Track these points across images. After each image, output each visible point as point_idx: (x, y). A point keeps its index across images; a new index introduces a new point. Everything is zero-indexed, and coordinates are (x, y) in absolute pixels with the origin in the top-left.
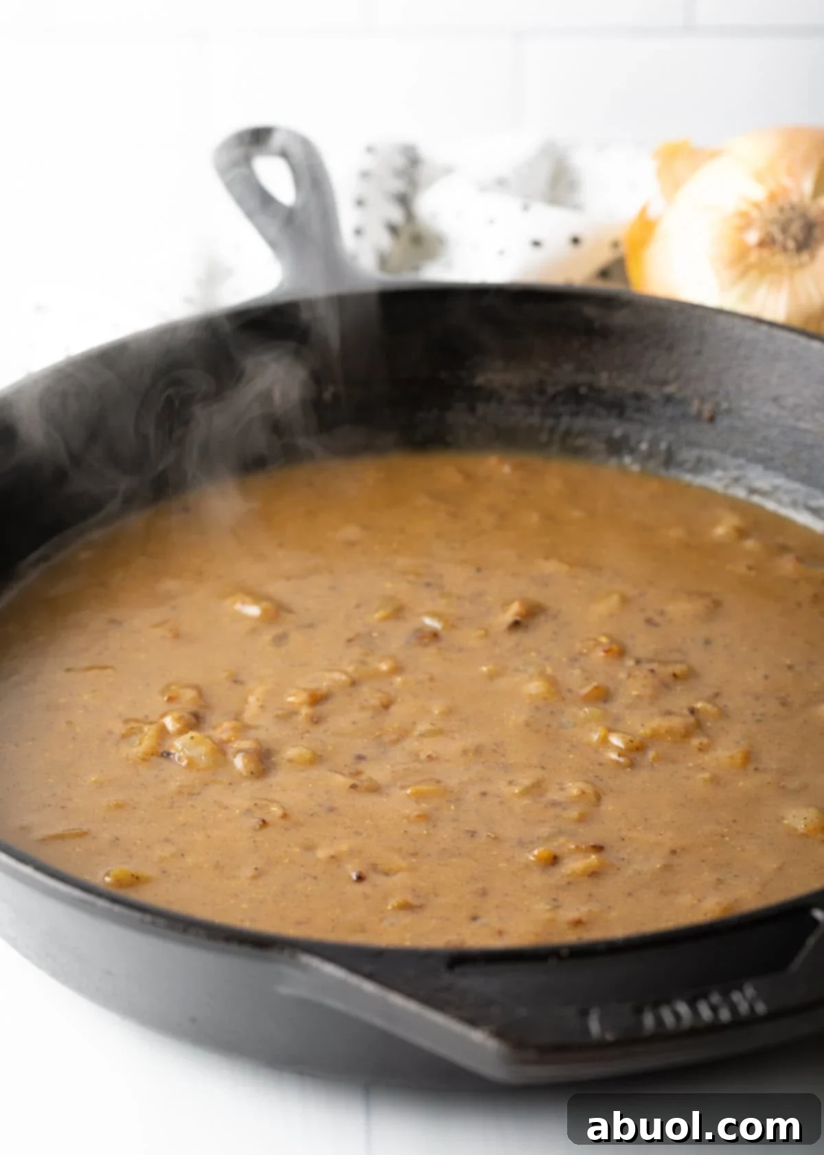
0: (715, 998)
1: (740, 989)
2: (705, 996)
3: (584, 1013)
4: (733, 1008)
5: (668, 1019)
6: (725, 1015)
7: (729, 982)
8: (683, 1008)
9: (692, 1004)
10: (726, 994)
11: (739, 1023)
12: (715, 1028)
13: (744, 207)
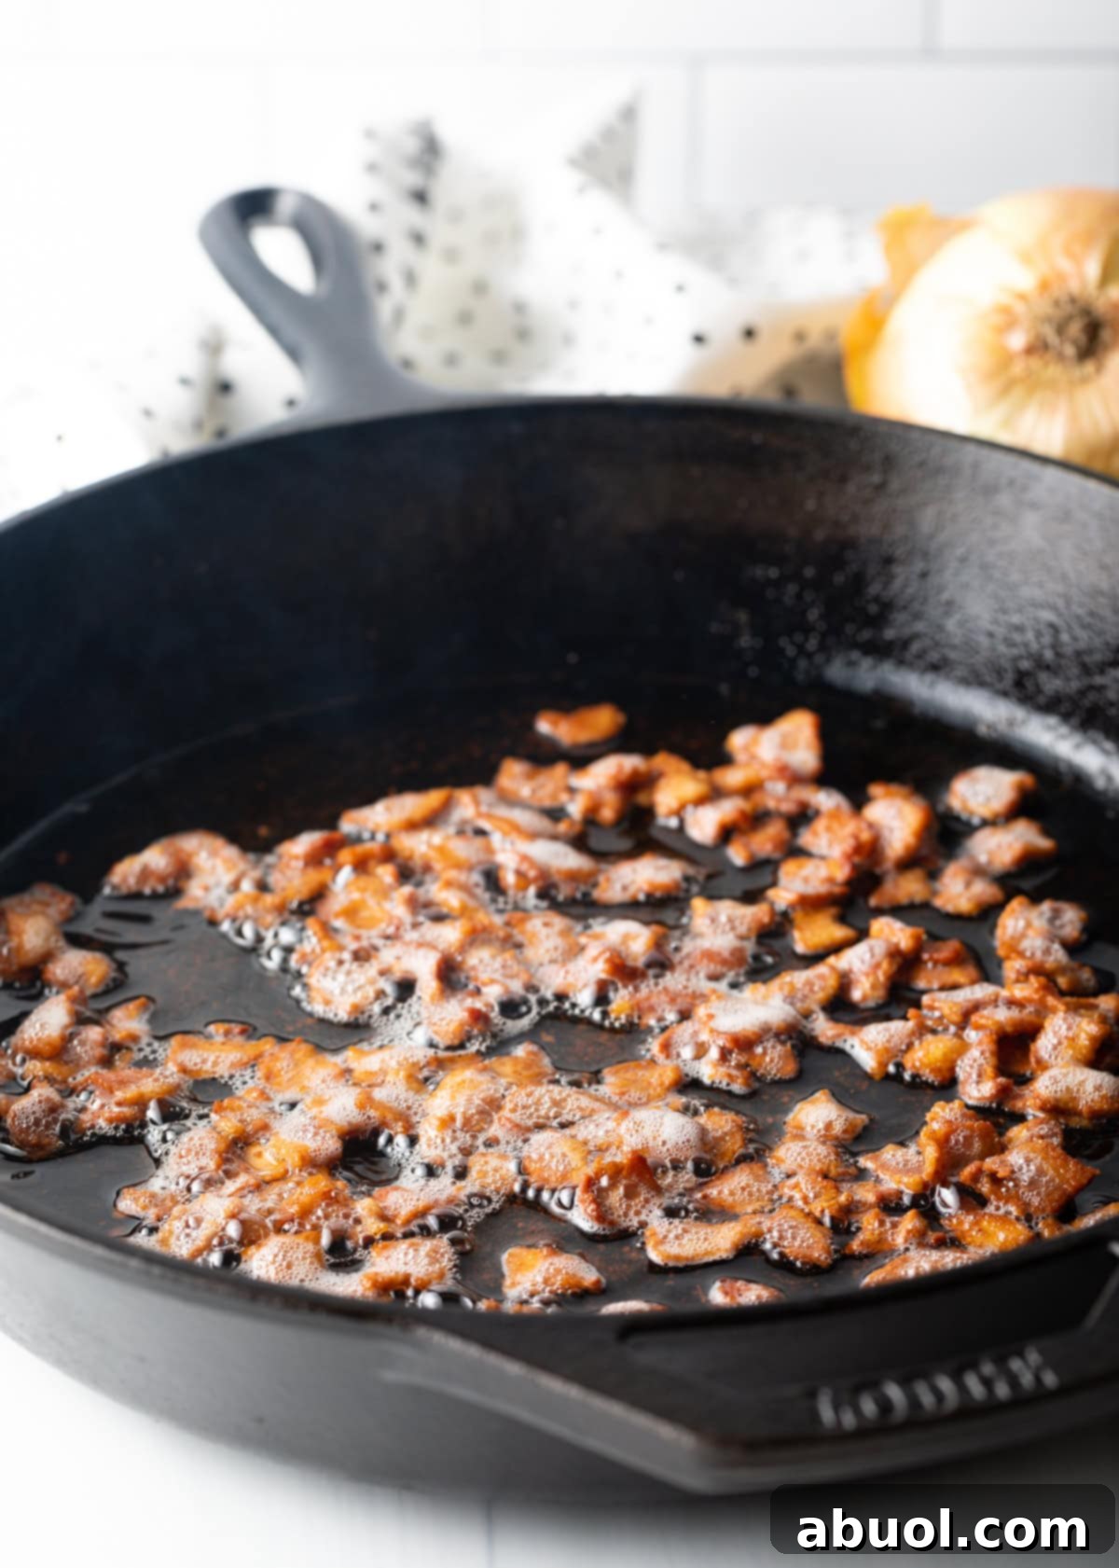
0: (988, 1369)
1: (1021, 1355)
2: (974, 1366)
3: (812, 1395)
4: (1013, 1381)
5: (927, 1399)
6: (1002, 1390)
7: (1005, 1345)
8: (945, 1384)
9: (957, 1377)
10: (1001, 1361)
11: (1020, 1400)
12: (992, 1407)
13: (1005, 299)
